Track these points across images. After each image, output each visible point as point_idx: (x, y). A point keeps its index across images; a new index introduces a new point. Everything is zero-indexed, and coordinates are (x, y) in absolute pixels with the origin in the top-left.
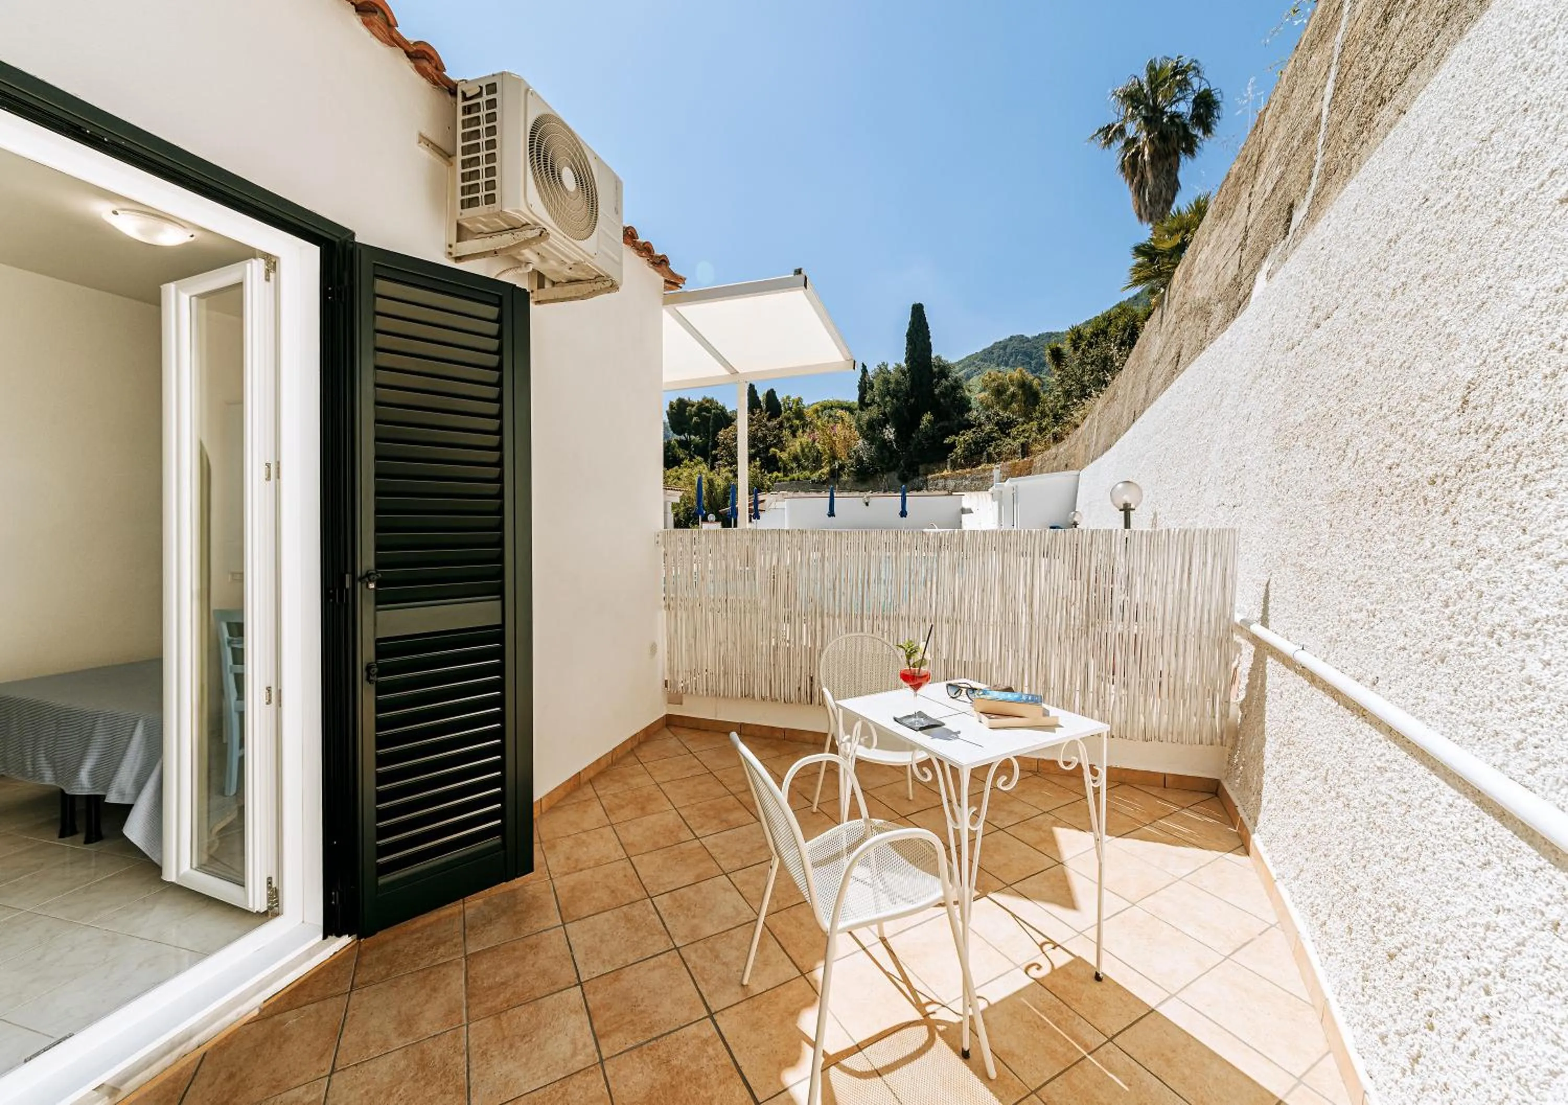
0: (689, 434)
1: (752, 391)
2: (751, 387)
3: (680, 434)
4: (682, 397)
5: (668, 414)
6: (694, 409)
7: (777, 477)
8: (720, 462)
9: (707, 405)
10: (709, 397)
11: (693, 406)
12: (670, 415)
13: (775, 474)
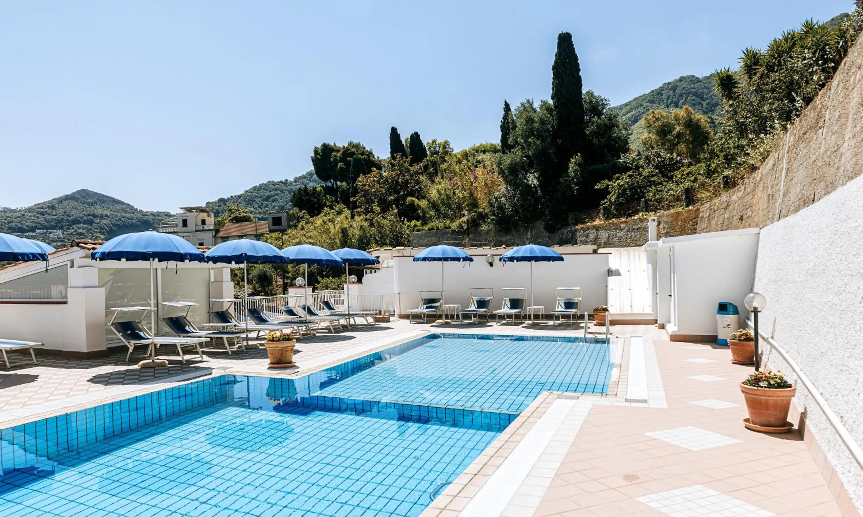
0: (335, 180)
1: (394, 134)
2: (394, 131)
3: (325, 180)
4: (327, 142)
5: (313, 160)
6: (338, 155)
7: (416, 226)
8: (359, 209)
9: (353, 150)
10: (355, 142)
11: (338, 151)
12: (315, 161)
13: (414, 222)
